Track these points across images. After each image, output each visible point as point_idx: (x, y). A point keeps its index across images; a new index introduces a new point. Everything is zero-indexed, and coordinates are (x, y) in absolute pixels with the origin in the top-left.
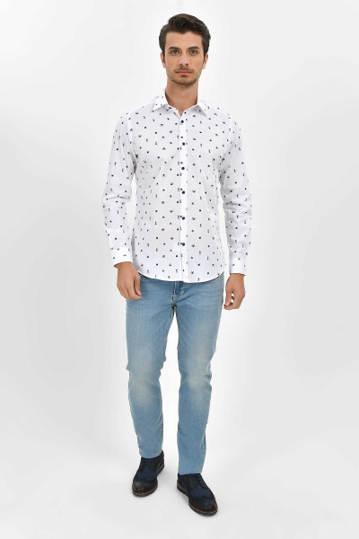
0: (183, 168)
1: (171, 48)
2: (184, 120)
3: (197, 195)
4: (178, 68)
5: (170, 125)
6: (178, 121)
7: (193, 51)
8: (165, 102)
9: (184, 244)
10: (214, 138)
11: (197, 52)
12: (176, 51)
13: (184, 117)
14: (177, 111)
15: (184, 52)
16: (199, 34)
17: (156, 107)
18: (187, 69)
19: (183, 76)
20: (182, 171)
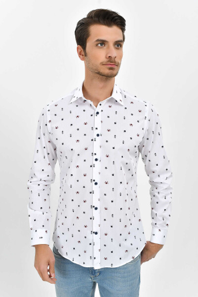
0: (96, 160)
1: (98, 40)
2: (100, 112)
4: (106, 60)
5: (85, 117)
6: (93, 112)
9: (96, 233)
10: (128, 128)
13: (99, 109)
14: (92, 103)
15: (111, 45)
17: (74, 100)
20: (95, 162)
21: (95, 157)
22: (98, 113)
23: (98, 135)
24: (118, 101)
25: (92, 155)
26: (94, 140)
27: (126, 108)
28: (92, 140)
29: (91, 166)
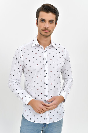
0: (46, 73)
1: (41, 19)
2: (46, 51)
3: (53, 85)
4: (44, 28)
6: (43, 52)
7: (51, 21)
8: (37, 43)
11: (53, 22)
12: (43, 20)
14: (43, 47)
16: (55, 14)
17: (33, 45)
18: (48, 30)
19: (46, 33)
20: (46, 75)
25: (44, 71)
28: (44, 64)
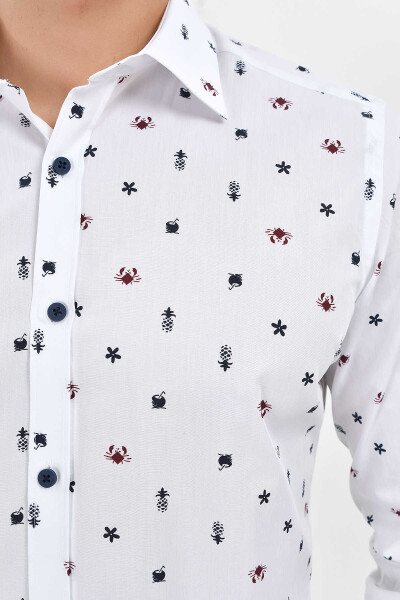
21: (39, 459)
22: (61, 166)
23: (57, 312)
24: (197, 90)
25: (24, 445)
26: (31, 341)
27: (241, 133)
28: (20, 345)
29: (17, 519)
